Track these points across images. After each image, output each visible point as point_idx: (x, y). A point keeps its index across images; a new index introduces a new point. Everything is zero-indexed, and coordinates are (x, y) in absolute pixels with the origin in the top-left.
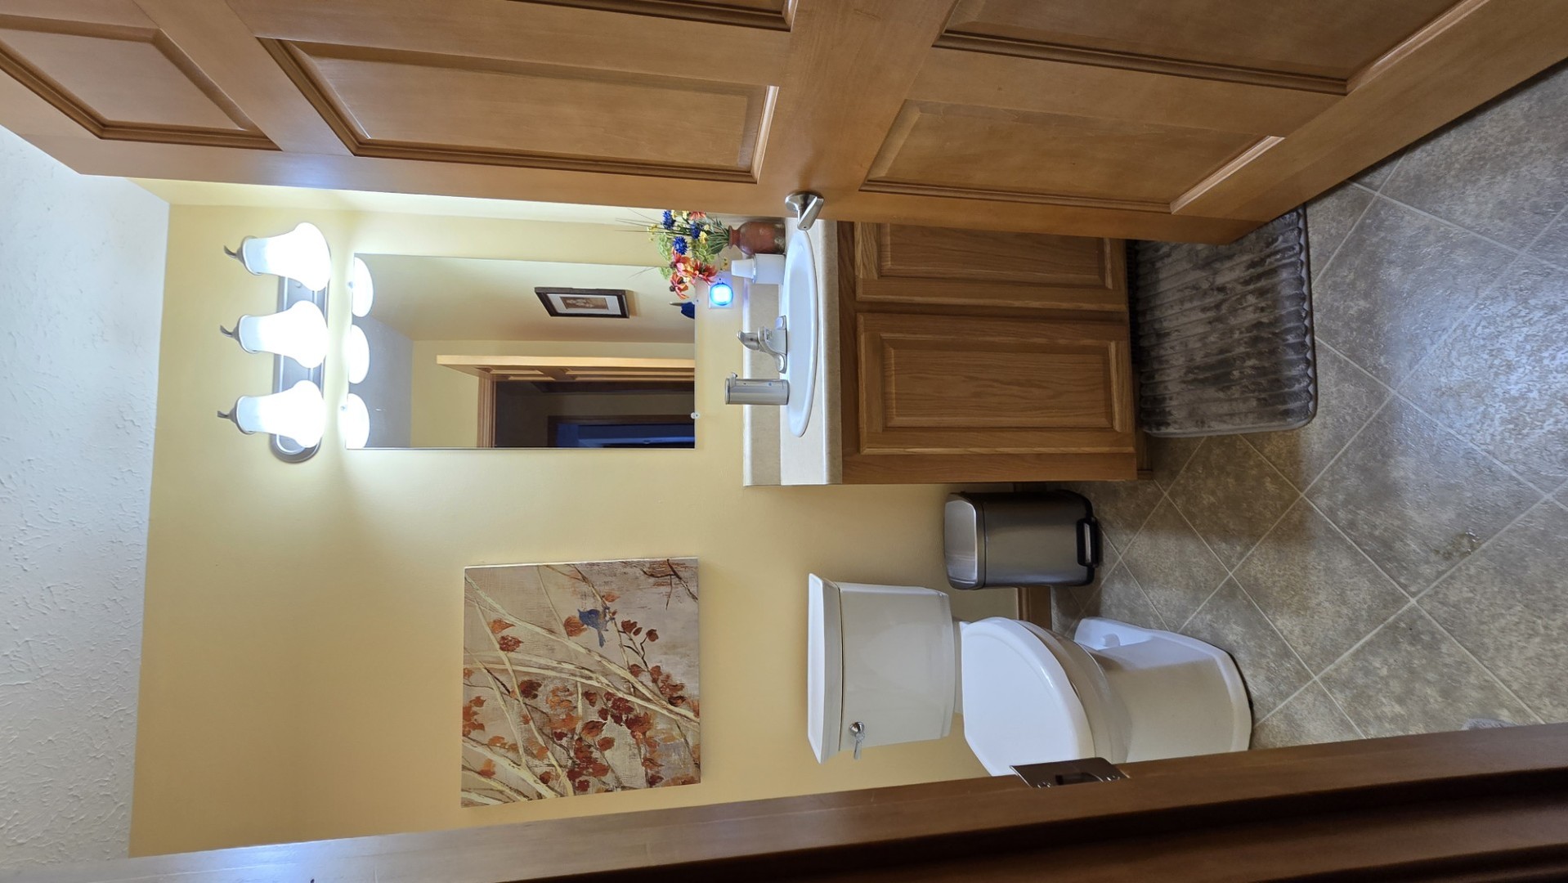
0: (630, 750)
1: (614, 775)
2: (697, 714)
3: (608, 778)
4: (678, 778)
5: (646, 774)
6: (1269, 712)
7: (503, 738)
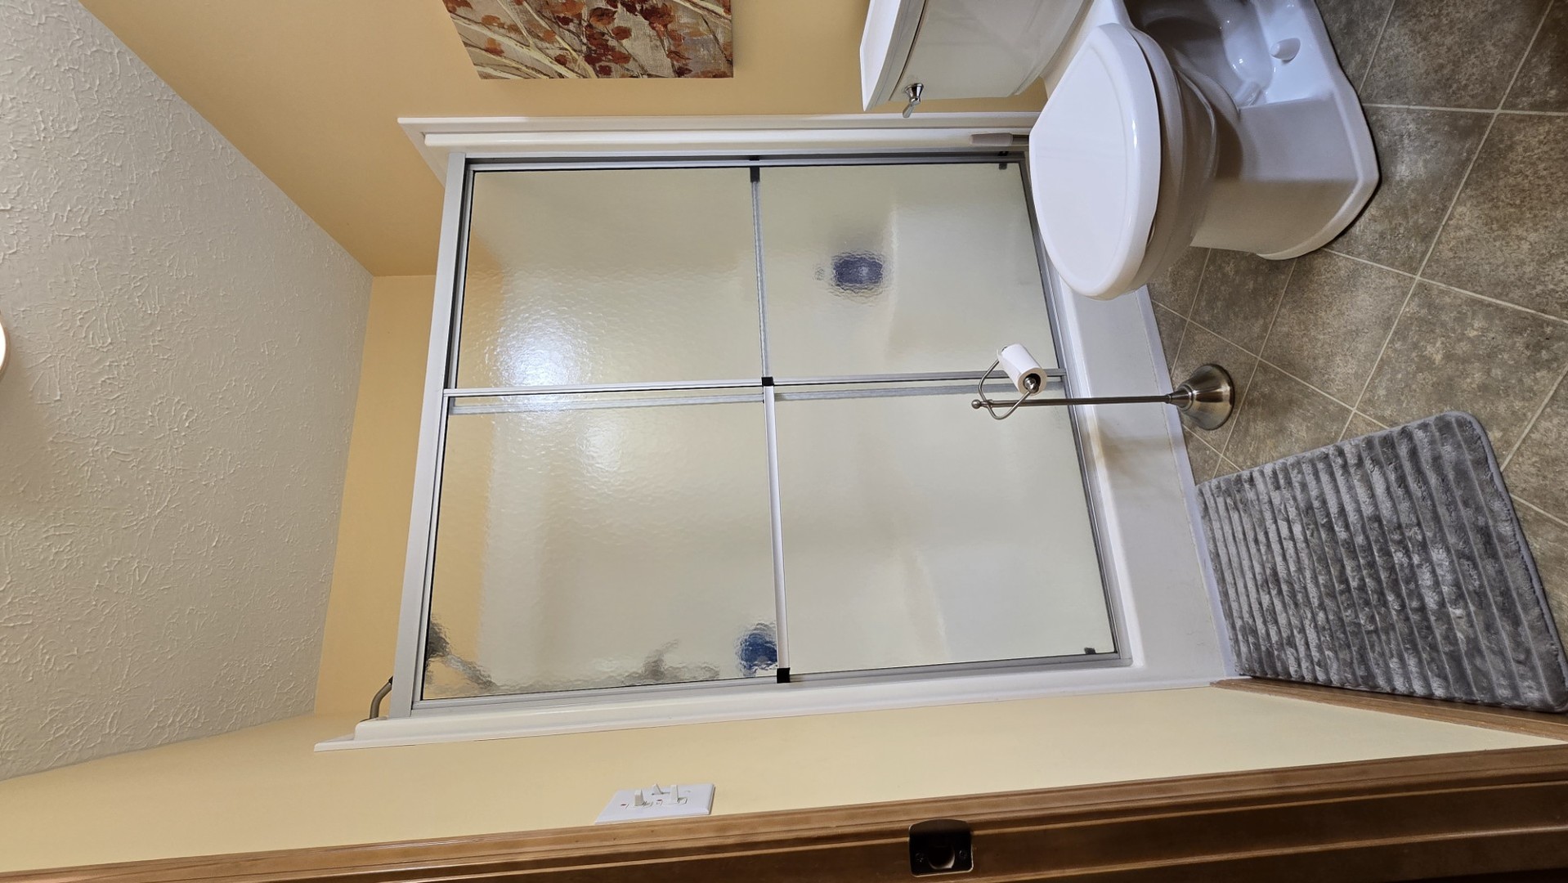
0: (651, 41)
1: (637, 64)
2: (728, 10)
3: (631, 65)
4: (709, 72)
5: (673, 65)
6: (1348, 253)
7: (499, 19)
